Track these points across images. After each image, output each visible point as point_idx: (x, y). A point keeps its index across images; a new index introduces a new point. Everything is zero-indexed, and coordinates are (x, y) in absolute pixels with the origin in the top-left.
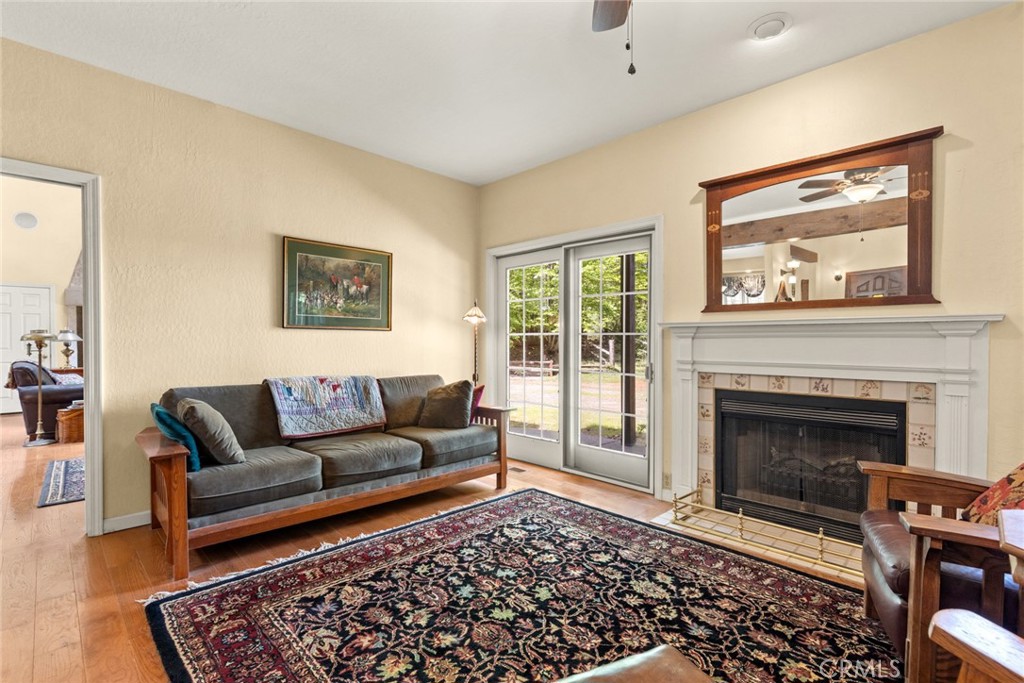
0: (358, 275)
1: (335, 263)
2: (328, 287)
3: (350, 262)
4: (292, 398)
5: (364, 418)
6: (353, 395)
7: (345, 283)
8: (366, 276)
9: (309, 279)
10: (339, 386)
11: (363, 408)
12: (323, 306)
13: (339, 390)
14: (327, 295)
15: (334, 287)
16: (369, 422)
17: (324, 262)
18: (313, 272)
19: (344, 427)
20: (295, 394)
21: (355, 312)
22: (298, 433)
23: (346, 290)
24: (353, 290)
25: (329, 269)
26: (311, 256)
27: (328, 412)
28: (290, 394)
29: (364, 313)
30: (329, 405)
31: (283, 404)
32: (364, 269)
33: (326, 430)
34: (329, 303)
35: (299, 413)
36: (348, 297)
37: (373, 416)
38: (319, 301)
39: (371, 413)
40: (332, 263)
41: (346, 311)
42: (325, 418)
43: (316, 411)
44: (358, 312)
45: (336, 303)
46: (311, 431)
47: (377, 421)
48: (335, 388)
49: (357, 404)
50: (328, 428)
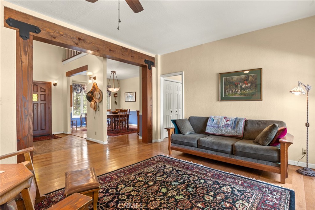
0: (246, 80)
1: (236, 78)
2: (234, 87)
3: (243, 77)
4: (213, 122)
5: (233, 133)
6: (233, 124)
7: (241, 84)
8: (249, 80)
9: (227, 85)
10: (229, 120)
11: (234, 129)
12: (232, 93)
13: (228, 122)
14: (234, 89)
15: (236, 86)
16: (234, 134)
17: (232, 78)
18: (229, 82)
19: (225, 134)
20: (215, 121)
21: (245, 94)
22: (211, 132)
23: (241, 87)
24: (244, 86)
25: (235, 80)
26: (228, 77)
27: (222, 128)
28: (213, 121)
29: (249, 94)
30: (223, 126)
31: (209, 123)
32: (249, 77)
33: (219, 133)
34: (234, 92)
35: (213, 127)
36: (242, 89)
37: (237, 133)
38: (231, 92)
39: (236, 131)
40: (235, 78)
41: (241, 94)
42: (220, 130)
43: (219, 127)
44: (246, 94)
45: (237, 92)
46: (215, 133)
47: (238, 134)
48: (227, 121)
49: (233, 127)
50: (220, 133)
